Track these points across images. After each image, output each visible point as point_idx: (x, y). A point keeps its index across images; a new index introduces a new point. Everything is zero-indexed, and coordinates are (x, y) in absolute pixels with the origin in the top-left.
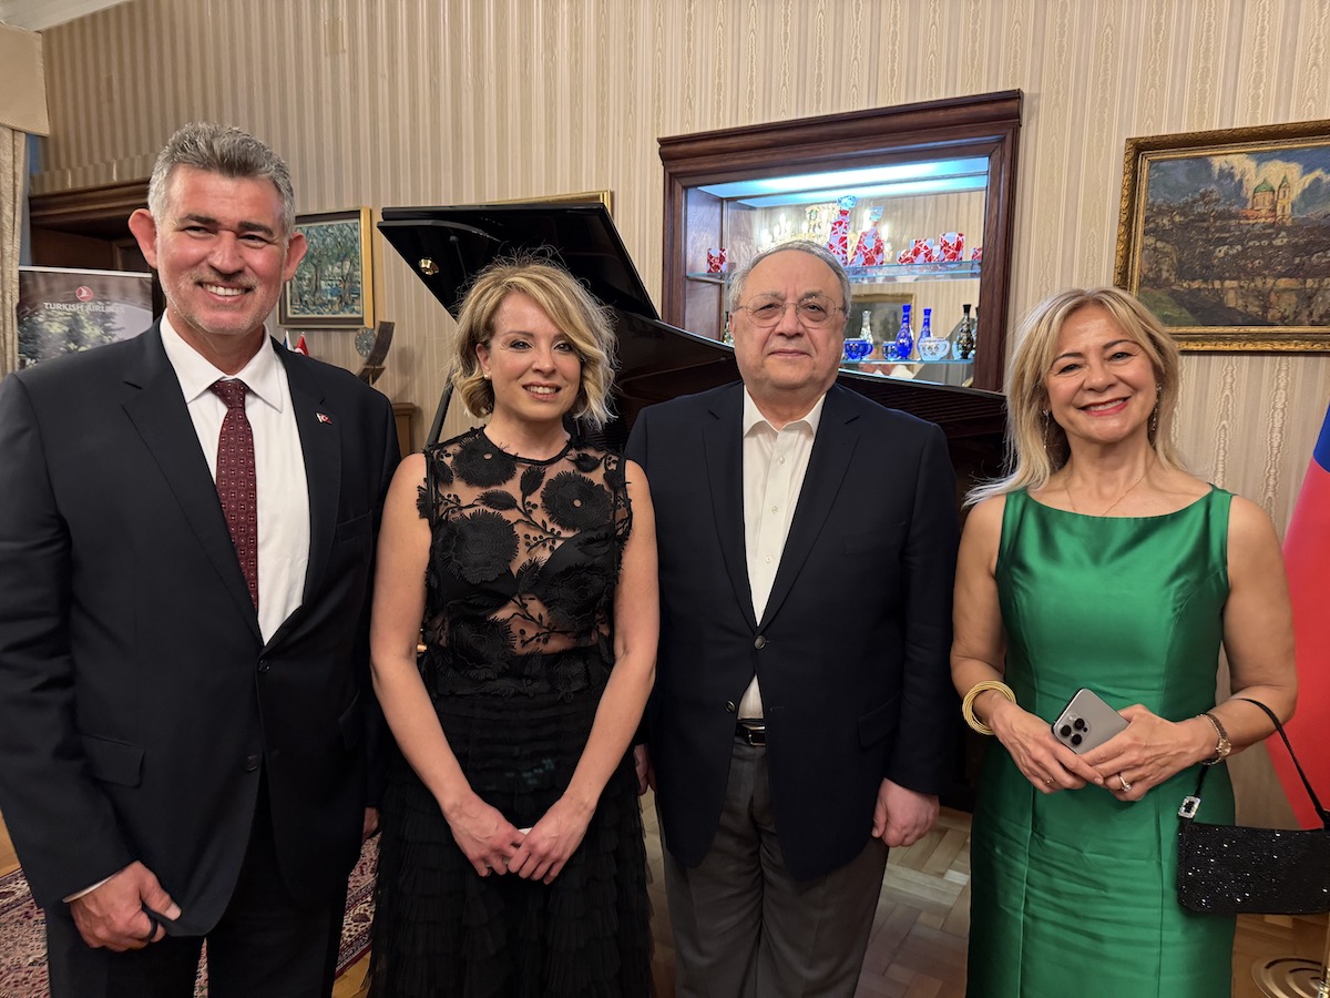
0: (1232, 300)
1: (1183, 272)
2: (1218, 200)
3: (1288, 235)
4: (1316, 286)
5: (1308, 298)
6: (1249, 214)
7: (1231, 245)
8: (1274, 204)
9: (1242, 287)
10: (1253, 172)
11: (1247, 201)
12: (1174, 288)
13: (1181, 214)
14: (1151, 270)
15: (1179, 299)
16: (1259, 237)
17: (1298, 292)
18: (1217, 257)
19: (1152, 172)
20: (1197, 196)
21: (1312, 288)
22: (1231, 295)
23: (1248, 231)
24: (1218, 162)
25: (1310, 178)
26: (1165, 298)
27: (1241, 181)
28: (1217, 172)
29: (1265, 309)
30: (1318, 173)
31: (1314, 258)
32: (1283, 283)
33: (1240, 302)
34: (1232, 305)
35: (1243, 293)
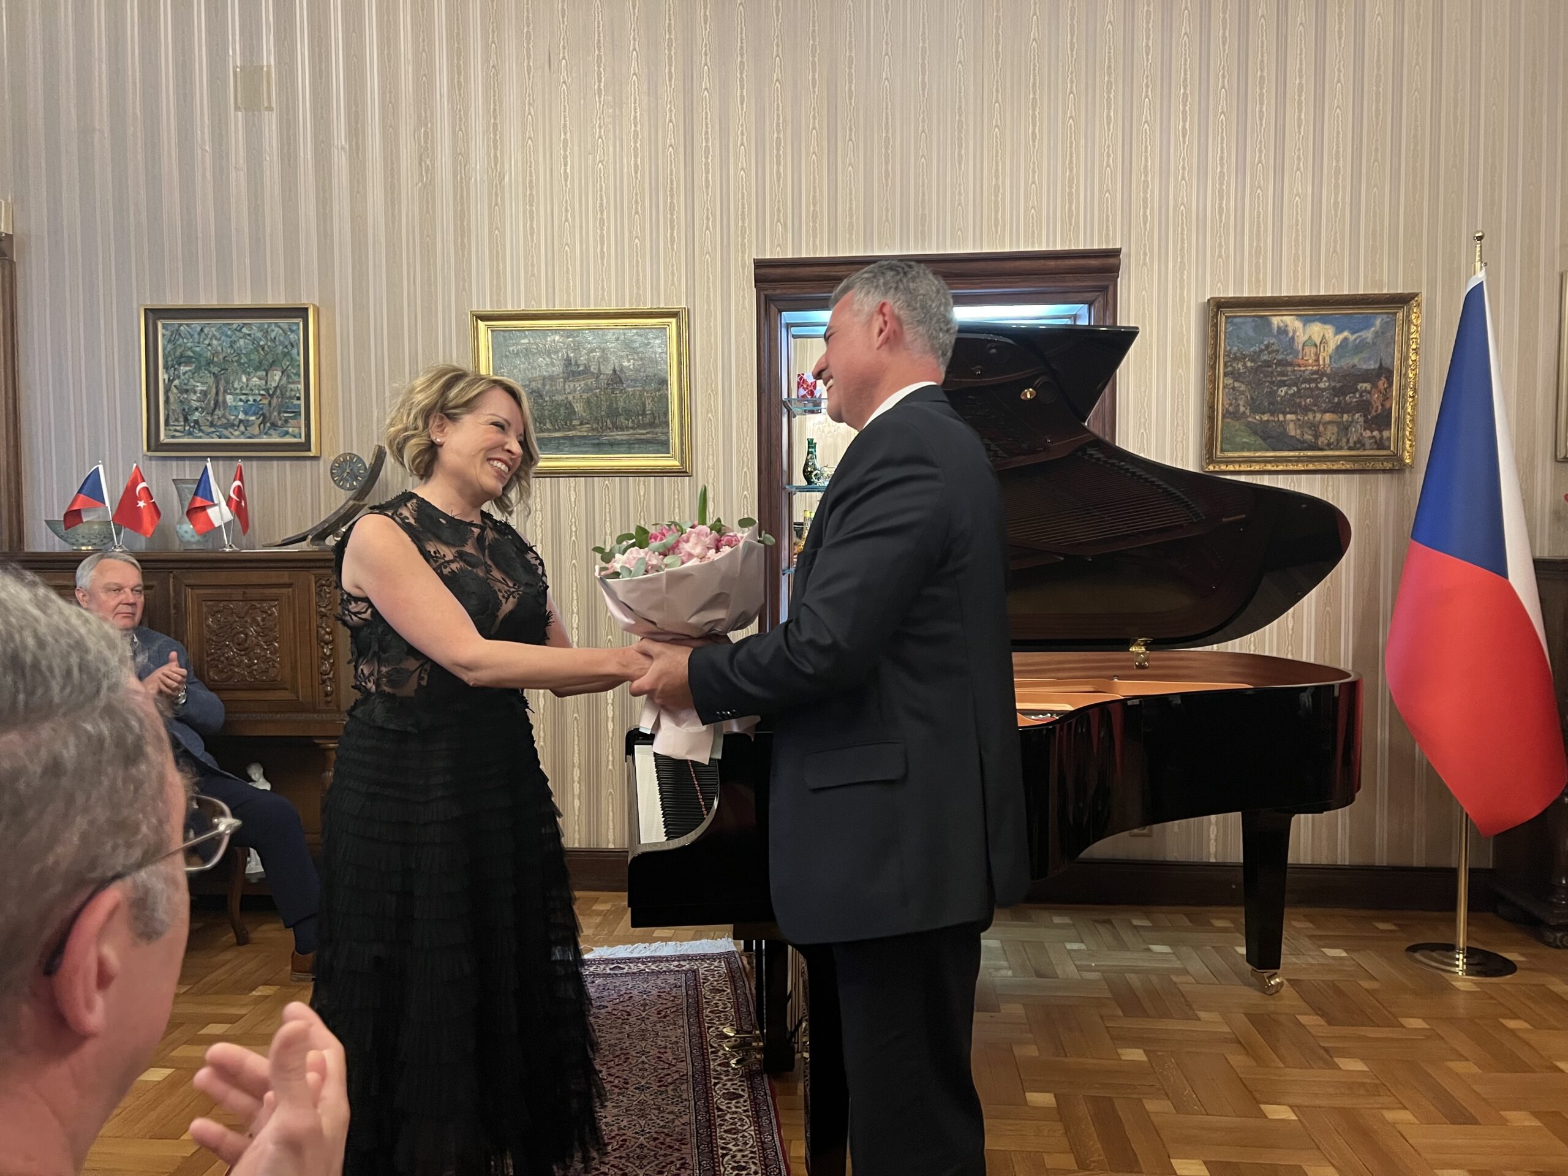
0: (1292, 430)
1: (1256, 408)
2: (1277, 351)
3: (1329, 379)
4: (1350, 419)
5: (1345, 428)
6: (1301, 362)
7: (1290, 386)
8: (1317, 355)
9: (1299, 420)
10: (1301, 330)
11: (1298, 352)
12: (1250, 419)
13: (1252, 361)
14: (1231, 405)
15: (1253, 430)
16: (1309, 381)
17: (1338, 424)
18: (1279, 396)
19: (1228, 325)
20: (1263, 347)
21: (1347, 421)
22: (1291, 426)
23: (1301, 376)
24: (1276, 321)
25: (1341, 337)
26: (1243, 428)
27: (1293, 338)
28: (1276, 328)
29: (1316, 436)
30: (1346, 334)
31: (1347, 398)
32: (1328, 417)
33: (1298, 432)
34: (1292, 433)
35: (1300, 425)
